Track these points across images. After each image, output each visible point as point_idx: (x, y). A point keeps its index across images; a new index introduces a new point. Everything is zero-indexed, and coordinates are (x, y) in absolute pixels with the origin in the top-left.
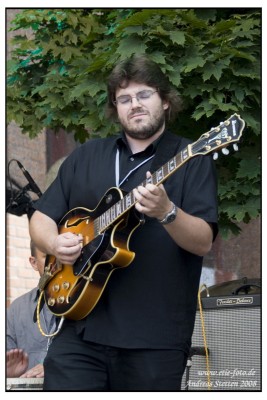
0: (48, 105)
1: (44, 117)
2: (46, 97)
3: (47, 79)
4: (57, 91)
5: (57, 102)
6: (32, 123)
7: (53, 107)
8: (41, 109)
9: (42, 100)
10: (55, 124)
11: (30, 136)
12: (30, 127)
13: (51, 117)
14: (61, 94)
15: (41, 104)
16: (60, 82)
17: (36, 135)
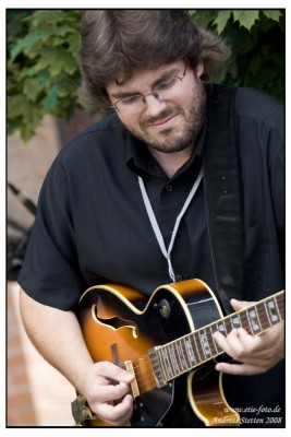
0: (45, 72)
1: (42, 95)
2: (38, 57)
3: (35, 23)
4: (57, 42)
5: (61, 63)
6: (22, 110)
7: (54, 73)
8: (34, 82)
9: (32, 63)
10: (66, 105)
11: (23, 136)
12: (20, 118)
13: (56, 93)
14: (66, 46)
15: (31, 71)
16: (59, 25)
17: (33, 133)
